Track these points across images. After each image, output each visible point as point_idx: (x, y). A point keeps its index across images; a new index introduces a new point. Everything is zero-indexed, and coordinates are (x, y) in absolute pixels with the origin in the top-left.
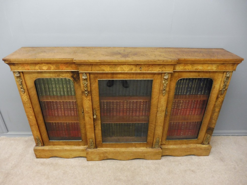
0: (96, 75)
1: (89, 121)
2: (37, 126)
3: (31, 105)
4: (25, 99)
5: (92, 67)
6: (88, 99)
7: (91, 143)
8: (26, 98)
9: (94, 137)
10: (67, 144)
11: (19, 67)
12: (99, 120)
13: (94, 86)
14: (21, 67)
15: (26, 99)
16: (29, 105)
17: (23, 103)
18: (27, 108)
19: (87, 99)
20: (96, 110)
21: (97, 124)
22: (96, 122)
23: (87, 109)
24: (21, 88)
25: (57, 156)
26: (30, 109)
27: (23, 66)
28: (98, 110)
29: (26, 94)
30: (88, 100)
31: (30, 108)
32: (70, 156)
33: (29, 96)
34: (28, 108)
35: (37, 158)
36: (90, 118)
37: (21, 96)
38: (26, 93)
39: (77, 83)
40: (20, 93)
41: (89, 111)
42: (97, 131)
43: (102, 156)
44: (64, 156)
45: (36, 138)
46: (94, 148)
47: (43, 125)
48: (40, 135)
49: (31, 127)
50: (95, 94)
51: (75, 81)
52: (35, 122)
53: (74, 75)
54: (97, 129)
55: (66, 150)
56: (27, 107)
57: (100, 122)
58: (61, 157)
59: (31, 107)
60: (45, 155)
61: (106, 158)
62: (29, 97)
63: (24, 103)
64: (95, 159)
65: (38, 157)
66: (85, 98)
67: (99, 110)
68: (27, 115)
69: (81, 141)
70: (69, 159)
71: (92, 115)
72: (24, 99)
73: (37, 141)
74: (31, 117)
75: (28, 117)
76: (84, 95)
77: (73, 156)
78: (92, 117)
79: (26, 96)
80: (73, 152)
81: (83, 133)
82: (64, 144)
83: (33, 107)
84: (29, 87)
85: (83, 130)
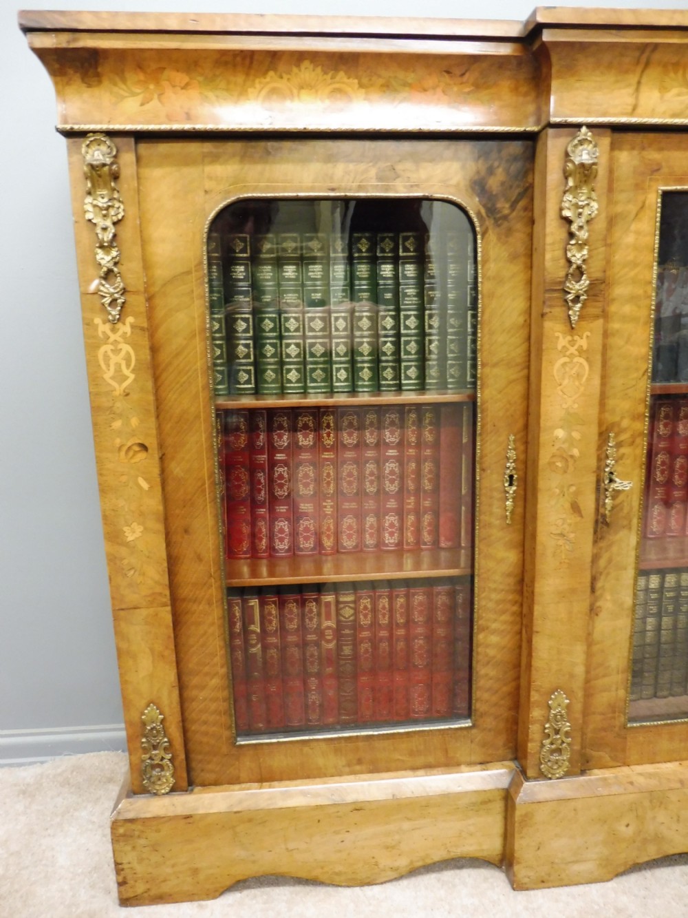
0: (654, 155)
1: (562, 535)
2: (166, 615)
3: (152, 423)
4: (118, 369)
5: (639, 83)
6: (583, 343)
7: (557, 732)
8: (124, 367)
9: (580, 670)
10: (360, 762)
11: (123, 98)
12: (630, 529)
13: (630, 239)
14: (140, 98)
15: (126, 372)
16: (134, 421)
17: (96, 409)
18: (120, 449)
19: (573, 350)
20: (623, 437)
21: (610, 561)
22: (610, 546)
23: (560, 433)
24: (108, 275)
25: (285, 865)
26: (142, 455)
27: (152, 87)
28: (632, 443)
29: (133, 327)
30: (581, 351)
31: (144, 447)
32: (385, 861)
33: (154, 350)
34: (129, 448)
35: (125, 902)
36: (576, 508)
37: (92, 344)
38: (130, 320)
39: (499, 239)
40: (88, 324)
41: (576, 452)
42: (603, 625)
43: (629, 832)
44: (338, 868)
45: (144, 724)
46: (568, 774)
47: (210, 603)
48: (176, 693)
49: (116, 619)
50: (627, 309)
51: (489, 223)
52: (154, 575)
53: (491, 171)
54: (606, 603)
55: (358, 808)
56: (118, 441)
57: (633, 539)
58: (317, 873)
59: (152, 442)
60: (195, 871)
61: (652, 852)
62: (146, 355)
63: (100, 410)
64: (576, 868)
65: (140, 888)
66: (563, 341)
67: (638, 440)
68: (105, 517)
69: (467, 723)
70: (375, 890)
71: (593, 478)
72: (108, 375)
73: (145, 750)
74: (133, 533)
75: (113, 536)
76: (558, 311)
77: (403, 863)
78: (588, 504)
79: (126, 348)
80: (406, 825)
81: (492, 652)
82: (341, 762)
83: (161, 446)
84: (161, 273)
85: (494, 626)
